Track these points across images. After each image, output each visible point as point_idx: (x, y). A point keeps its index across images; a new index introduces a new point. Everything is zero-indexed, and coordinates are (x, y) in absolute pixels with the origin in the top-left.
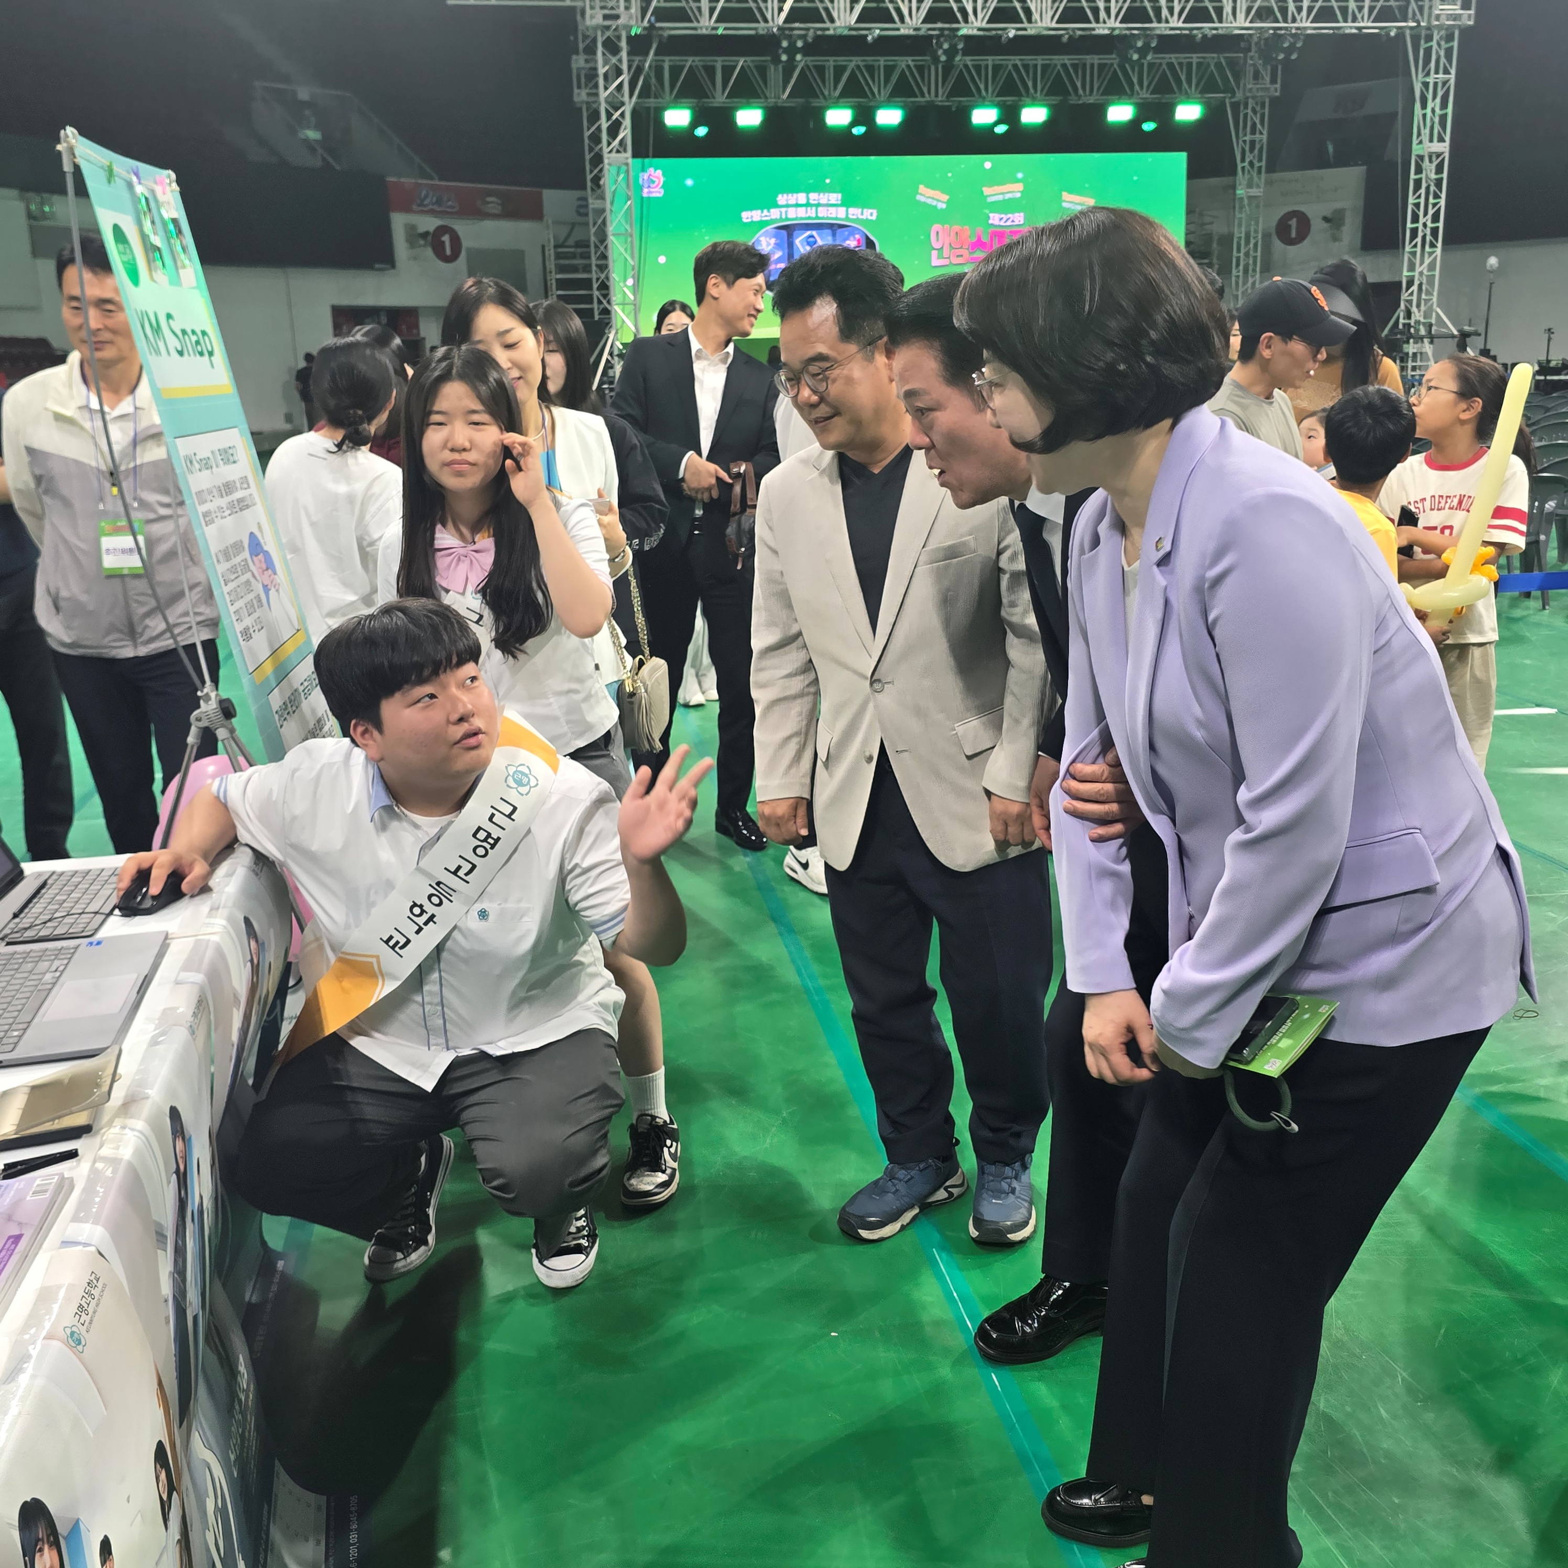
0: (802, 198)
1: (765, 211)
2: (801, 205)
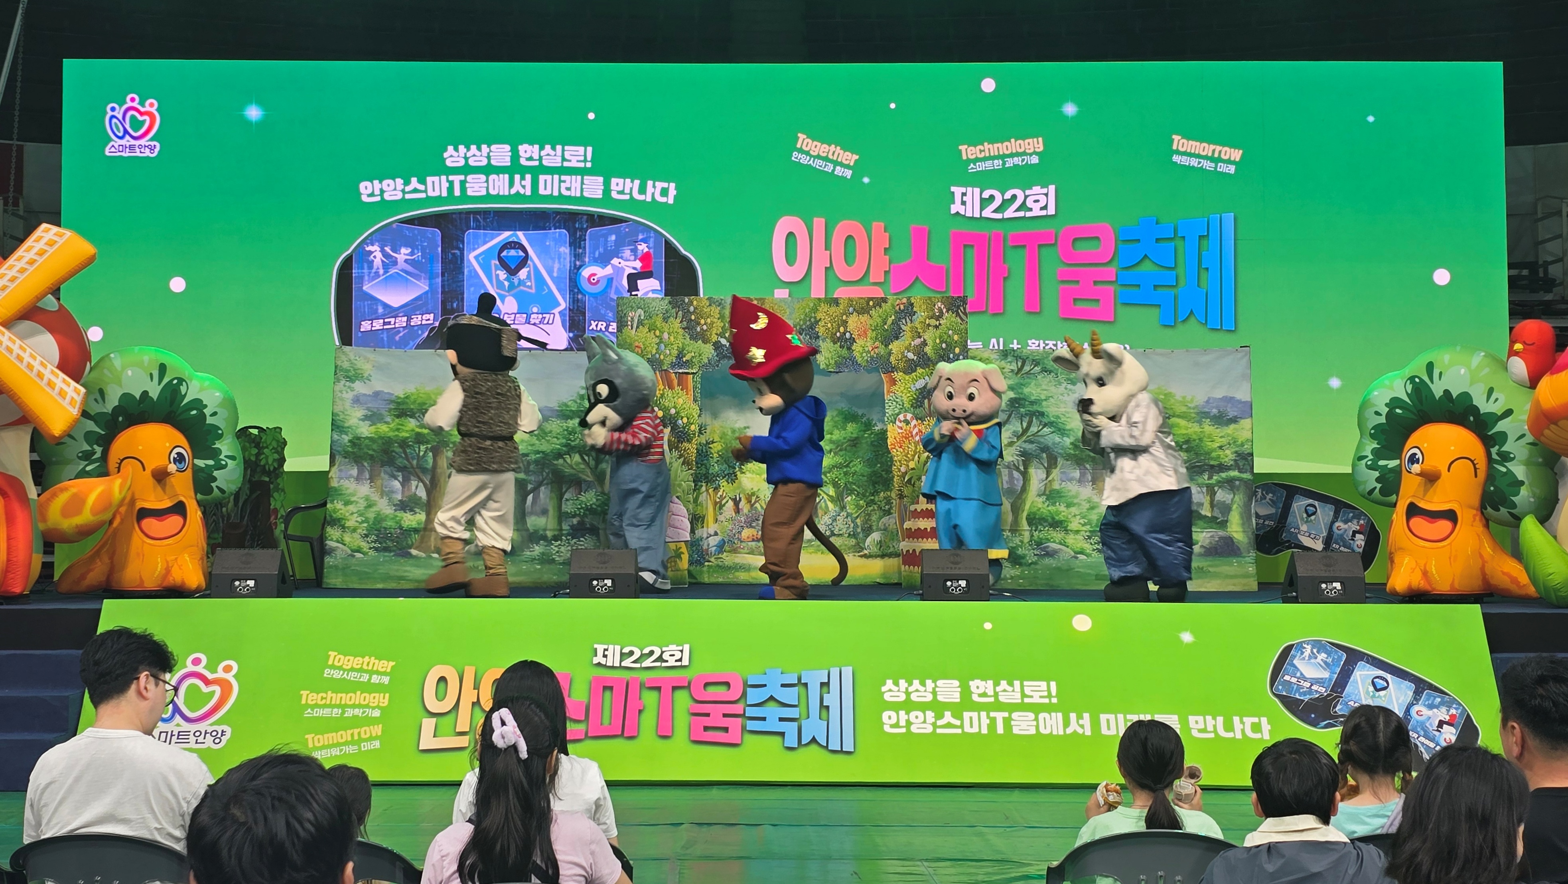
0: (501, 154)
1: (414, 183)
2: (499, 170)
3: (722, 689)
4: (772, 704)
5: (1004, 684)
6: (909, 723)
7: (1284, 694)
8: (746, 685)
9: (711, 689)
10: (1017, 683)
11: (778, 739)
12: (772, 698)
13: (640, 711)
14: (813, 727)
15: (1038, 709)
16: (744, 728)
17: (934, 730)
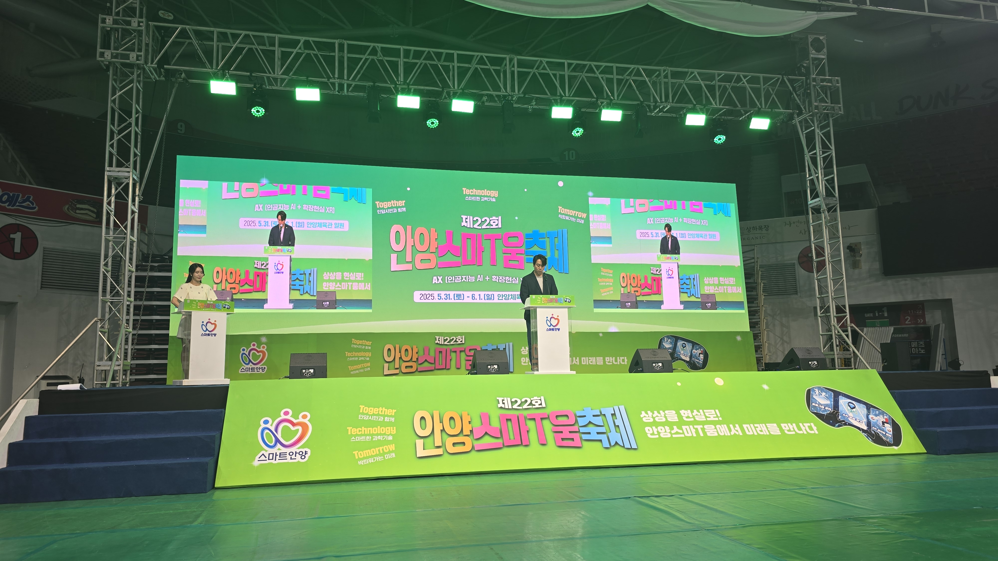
3: (565, 419)
4: (591, 426)
5: (695, 412)
6: (659, 433)
7: (815, 412)
8: (576, 417)
9: (560, 419)
10: (701, 411)
11: (599, 444)
12: (590, 422)
13: (528, 431)
14: (615, 437)
15: (714, 423)
16: (581, 438)
17: (672, 436)
